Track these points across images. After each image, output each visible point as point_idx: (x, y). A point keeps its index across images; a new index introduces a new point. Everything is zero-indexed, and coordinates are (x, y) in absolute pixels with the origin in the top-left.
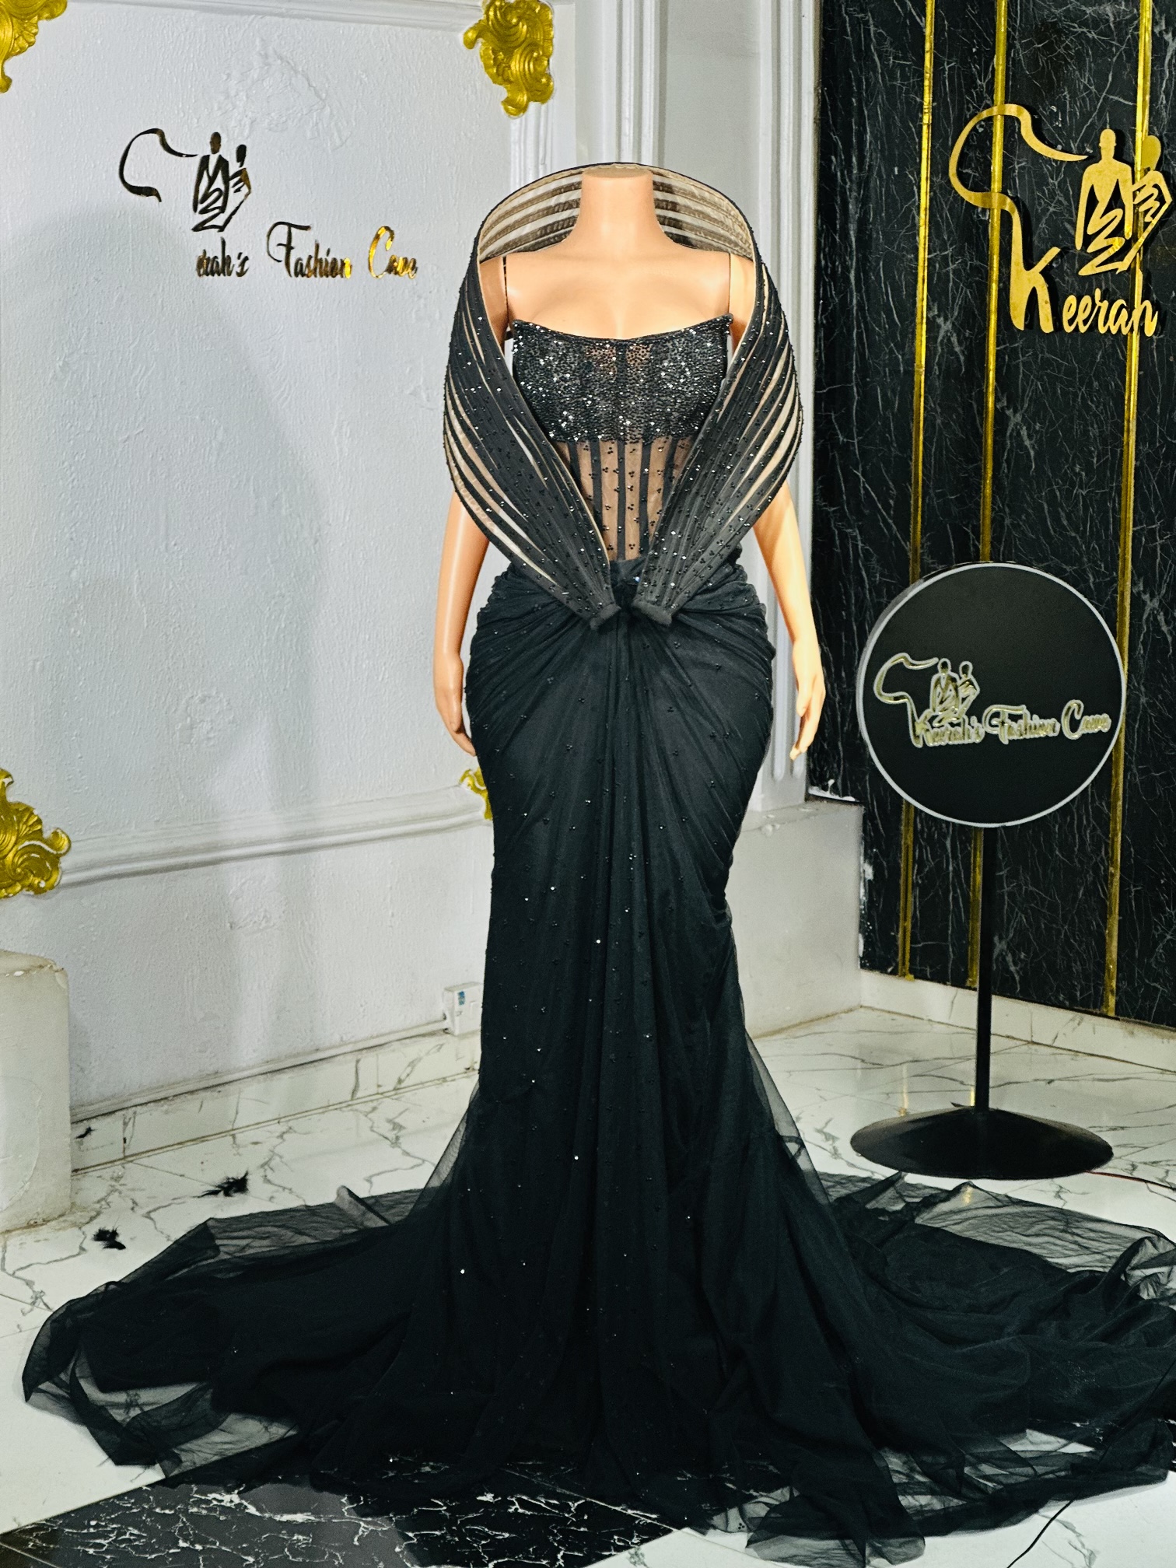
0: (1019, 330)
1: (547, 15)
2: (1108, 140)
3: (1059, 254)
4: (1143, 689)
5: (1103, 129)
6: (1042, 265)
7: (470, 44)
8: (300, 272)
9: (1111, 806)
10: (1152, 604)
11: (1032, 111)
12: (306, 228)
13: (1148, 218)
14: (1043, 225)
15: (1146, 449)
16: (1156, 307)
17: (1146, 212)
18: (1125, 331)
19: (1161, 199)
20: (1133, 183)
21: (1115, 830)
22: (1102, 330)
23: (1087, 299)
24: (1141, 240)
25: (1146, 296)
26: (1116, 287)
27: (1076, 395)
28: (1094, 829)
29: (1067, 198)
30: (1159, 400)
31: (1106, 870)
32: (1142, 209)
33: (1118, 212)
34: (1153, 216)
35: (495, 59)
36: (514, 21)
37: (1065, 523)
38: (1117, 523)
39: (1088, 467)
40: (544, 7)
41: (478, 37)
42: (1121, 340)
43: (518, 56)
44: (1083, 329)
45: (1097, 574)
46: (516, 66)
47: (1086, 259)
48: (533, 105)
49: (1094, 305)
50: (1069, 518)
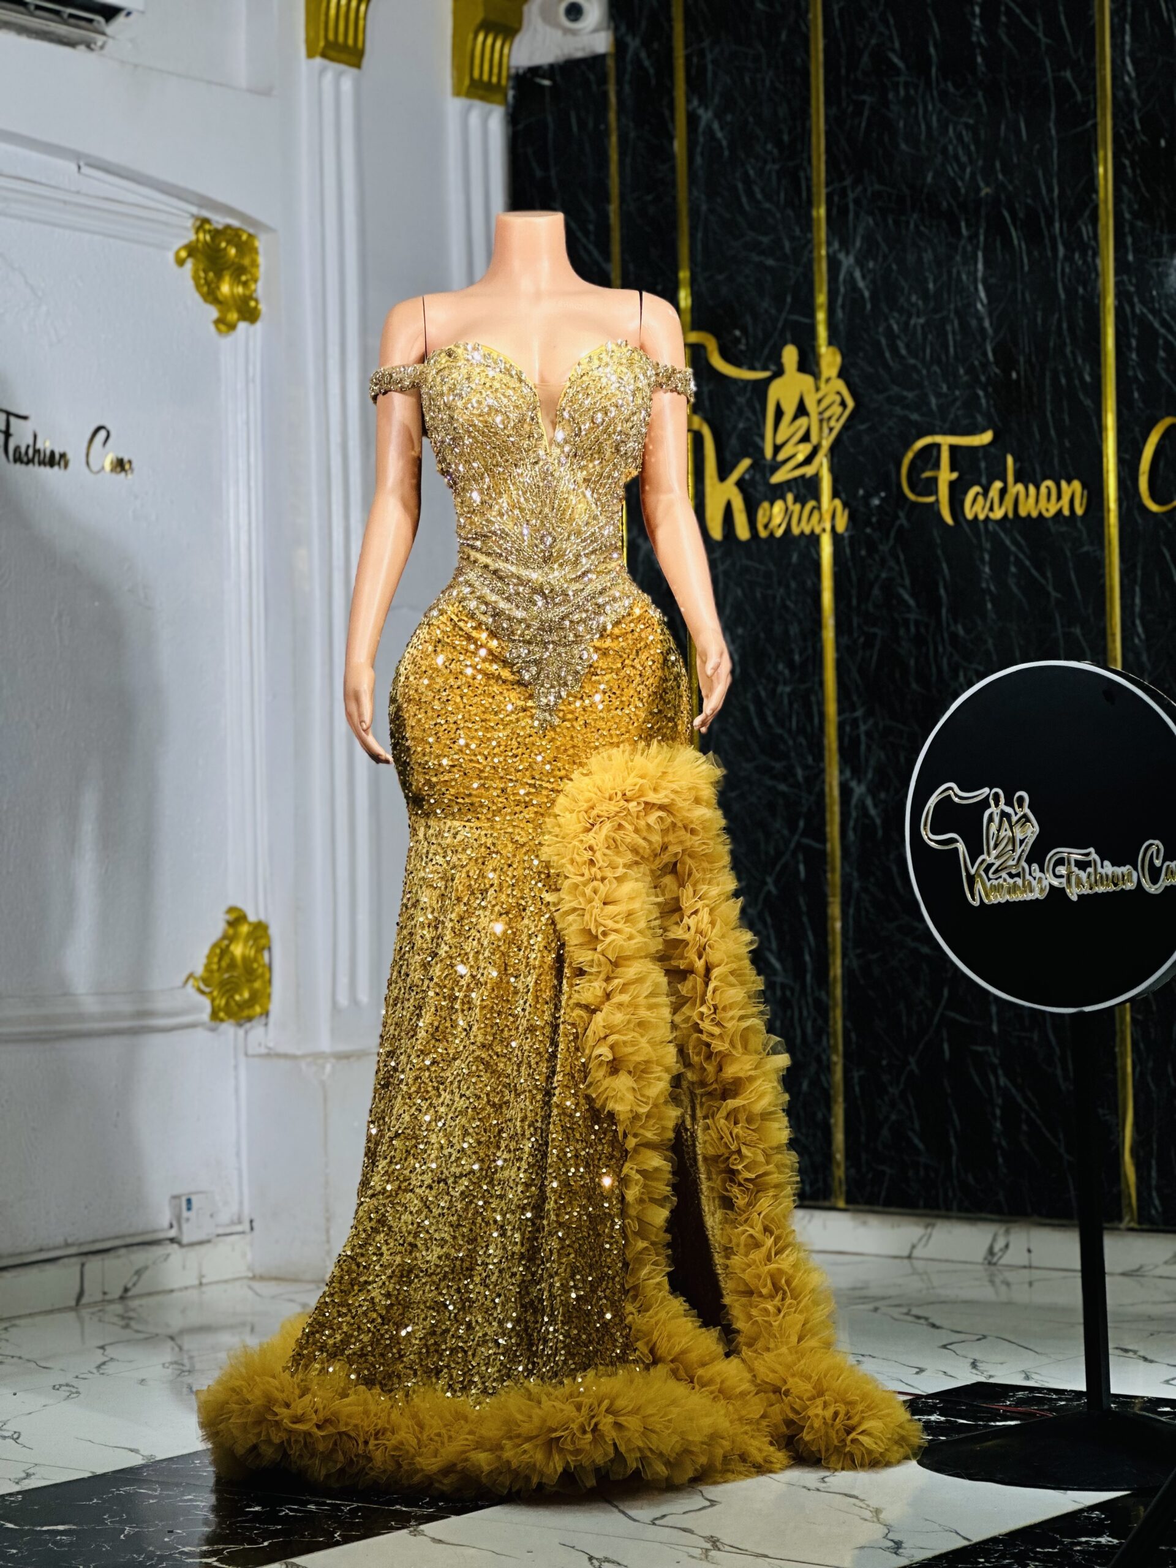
0: (717, 542)
1: (253, 244)
2: (790, 355)
3: (752, 466)
4: (855, 874)
5: (785, 344)
6: (735, 476)
7: (181, 262)
8: (18, 459)
9: (829, 993)
10: (859, 790)
11: (718, 336)
12: (25, 418)
13: (833, 423)
14: (734, 441)
15: (845, 640)
16: (845, 505)
17: (830, 418)
18: (817, 530)
19: (843, 404)
20: (817, 389)
21: (834, 1018)
22: (796, 531)
23: (778, 506)
24: (826, 444)
25: (835, 494)
26: (806, 490)
27: (774, 598)
28: (814, 1021)
29: (754, 412)
30: (854, 592)
31: (829, 1059)
32: (826, 415)
33: (803, 421)
34: (838, 420)
35: (205, 279)
36: (223, 245)
37: (771, 720)
38: (822, 715)
39: (791, 665)
40: (250, 236)
41: (190, 255)
42: (814, 540)
43: (227, 279)
44: (779, 533)
45: (806, 767)
46: (225, 288)
47: (775, 467)
48: (242, 326)
49: (787, 509)
50: (775, 715)
